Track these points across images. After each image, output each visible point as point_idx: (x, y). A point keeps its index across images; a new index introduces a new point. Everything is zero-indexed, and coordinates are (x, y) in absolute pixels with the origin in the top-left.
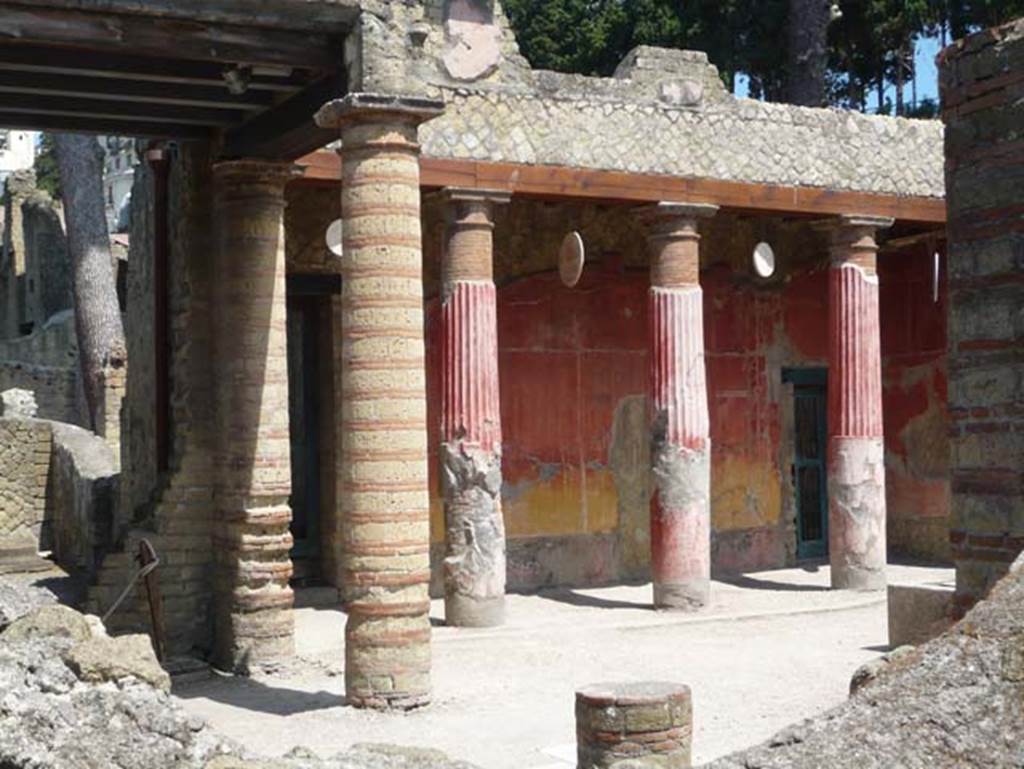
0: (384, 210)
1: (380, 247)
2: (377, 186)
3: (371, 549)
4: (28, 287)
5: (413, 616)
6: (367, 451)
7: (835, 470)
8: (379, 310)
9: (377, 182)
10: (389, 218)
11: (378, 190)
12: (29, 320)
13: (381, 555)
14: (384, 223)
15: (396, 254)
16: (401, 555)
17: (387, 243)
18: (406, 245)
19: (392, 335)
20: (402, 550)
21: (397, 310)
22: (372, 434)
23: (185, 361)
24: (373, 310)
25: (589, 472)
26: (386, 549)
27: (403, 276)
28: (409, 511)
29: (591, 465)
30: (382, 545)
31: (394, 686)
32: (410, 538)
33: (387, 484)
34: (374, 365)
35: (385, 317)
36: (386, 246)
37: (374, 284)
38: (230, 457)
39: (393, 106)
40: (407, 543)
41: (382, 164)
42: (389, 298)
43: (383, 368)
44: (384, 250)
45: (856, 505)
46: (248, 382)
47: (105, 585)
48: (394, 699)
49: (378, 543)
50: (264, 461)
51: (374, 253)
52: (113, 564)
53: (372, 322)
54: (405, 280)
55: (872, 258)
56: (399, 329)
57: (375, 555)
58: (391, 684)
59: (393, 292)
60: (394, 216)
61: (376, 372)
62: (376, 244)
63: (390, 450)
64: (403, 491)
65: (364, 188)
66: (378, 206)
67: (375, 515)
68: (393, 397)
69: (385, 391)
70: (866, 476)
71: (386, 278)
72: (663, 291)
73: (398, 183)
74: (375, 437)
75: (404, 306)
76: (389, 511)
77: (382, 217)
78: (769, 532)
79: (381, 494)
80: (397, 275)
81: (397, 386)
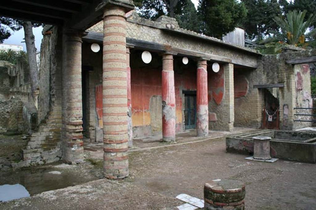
0: (117, 34)
1: (115, 45)
2: (115, 27)
3: (112, 133)
4: (21, 78)
5: (124, 152)
6: (111, 104)
7: (198, 112)
8: (115, 63)
9: (115, 26)
10: (118, 36)
11: (115, 28)
12: (21, 83)
13: (115, 134)
14: (117, 38)
15: (120, 47)
16: (121, 134)
17: (117, 43)
18: (123, 45)
19: (119, 70)
20: (121, 133)
21: (120, 63)
22: (112, 99)
23: (54, 82)
24: (113, 62)
25: (145, 112)
26: (117, 133)
27: (122, 53)
28: (123, 122)
29: (145, 111)
30: (116, 132)
31: (119, 172)
32: (123, 129)
33: (117, 114)
34: (113, 79)
35: (117, 65)
36: (118, 45)
37: (114, 55)
38: (67, 107)
39: (120, 4)
40: (123, 131)
41: (116, 21)
42: (118, 59)
43: (116, 80)
44: (117, 45)
45: (203, 119)
46: (72, 87)
47: (32, 141)
48: (119, 176)
49: (114, 131)
50: (76, 108)
51: (114, 46)
52: (35, 136)
53: (113, 66)
54: (122, 54)
55: (206, 67)
56: (120, 69)
57: (113, 134)
58: (118, 172)
59: (119, 58)
60: (120, 36)
61: (114, 81)
62: (114, 43)
63: (118, 103)
64: (121, 116)
65: (111, 28)
66: (115, 33)
67: (114, 123)
68: (119, 88)
69: (116, 86)
70: (205, 113)
71: (117, 54)
72: (166, 71)
73: (121, 27)
74: (113, 100)
75: (122, 62)
76: (117, 122)
77: (116, 36)
78: (180, 125)
79: (115, 117)
80: (120, 53)
81: (120, 85)
